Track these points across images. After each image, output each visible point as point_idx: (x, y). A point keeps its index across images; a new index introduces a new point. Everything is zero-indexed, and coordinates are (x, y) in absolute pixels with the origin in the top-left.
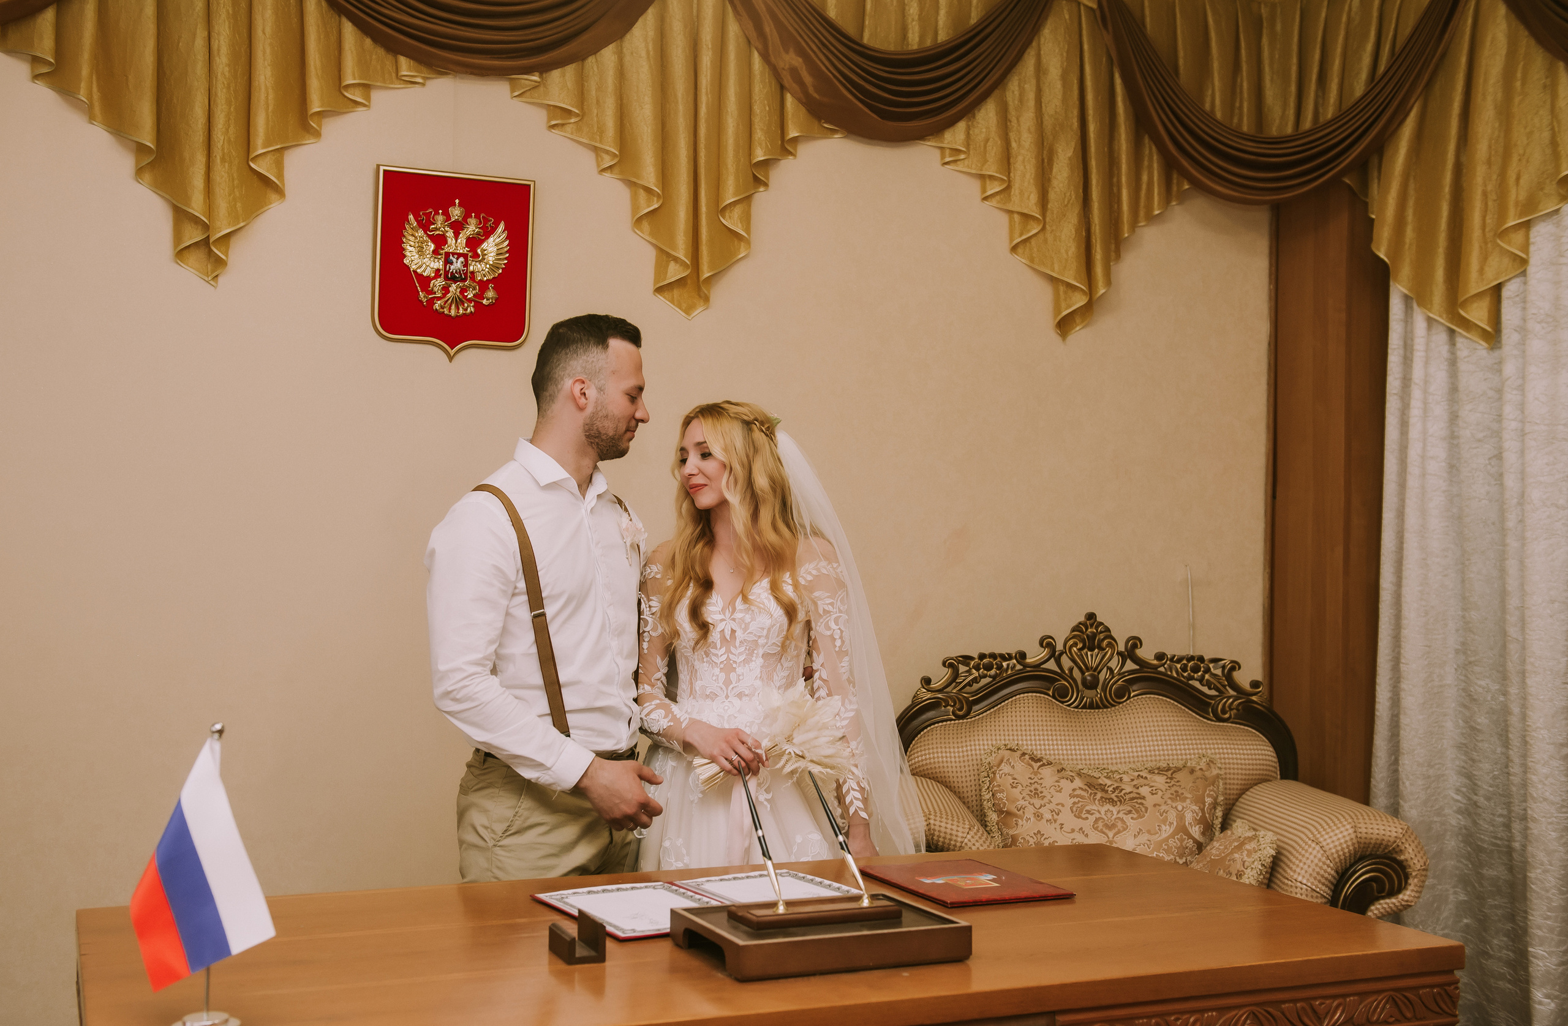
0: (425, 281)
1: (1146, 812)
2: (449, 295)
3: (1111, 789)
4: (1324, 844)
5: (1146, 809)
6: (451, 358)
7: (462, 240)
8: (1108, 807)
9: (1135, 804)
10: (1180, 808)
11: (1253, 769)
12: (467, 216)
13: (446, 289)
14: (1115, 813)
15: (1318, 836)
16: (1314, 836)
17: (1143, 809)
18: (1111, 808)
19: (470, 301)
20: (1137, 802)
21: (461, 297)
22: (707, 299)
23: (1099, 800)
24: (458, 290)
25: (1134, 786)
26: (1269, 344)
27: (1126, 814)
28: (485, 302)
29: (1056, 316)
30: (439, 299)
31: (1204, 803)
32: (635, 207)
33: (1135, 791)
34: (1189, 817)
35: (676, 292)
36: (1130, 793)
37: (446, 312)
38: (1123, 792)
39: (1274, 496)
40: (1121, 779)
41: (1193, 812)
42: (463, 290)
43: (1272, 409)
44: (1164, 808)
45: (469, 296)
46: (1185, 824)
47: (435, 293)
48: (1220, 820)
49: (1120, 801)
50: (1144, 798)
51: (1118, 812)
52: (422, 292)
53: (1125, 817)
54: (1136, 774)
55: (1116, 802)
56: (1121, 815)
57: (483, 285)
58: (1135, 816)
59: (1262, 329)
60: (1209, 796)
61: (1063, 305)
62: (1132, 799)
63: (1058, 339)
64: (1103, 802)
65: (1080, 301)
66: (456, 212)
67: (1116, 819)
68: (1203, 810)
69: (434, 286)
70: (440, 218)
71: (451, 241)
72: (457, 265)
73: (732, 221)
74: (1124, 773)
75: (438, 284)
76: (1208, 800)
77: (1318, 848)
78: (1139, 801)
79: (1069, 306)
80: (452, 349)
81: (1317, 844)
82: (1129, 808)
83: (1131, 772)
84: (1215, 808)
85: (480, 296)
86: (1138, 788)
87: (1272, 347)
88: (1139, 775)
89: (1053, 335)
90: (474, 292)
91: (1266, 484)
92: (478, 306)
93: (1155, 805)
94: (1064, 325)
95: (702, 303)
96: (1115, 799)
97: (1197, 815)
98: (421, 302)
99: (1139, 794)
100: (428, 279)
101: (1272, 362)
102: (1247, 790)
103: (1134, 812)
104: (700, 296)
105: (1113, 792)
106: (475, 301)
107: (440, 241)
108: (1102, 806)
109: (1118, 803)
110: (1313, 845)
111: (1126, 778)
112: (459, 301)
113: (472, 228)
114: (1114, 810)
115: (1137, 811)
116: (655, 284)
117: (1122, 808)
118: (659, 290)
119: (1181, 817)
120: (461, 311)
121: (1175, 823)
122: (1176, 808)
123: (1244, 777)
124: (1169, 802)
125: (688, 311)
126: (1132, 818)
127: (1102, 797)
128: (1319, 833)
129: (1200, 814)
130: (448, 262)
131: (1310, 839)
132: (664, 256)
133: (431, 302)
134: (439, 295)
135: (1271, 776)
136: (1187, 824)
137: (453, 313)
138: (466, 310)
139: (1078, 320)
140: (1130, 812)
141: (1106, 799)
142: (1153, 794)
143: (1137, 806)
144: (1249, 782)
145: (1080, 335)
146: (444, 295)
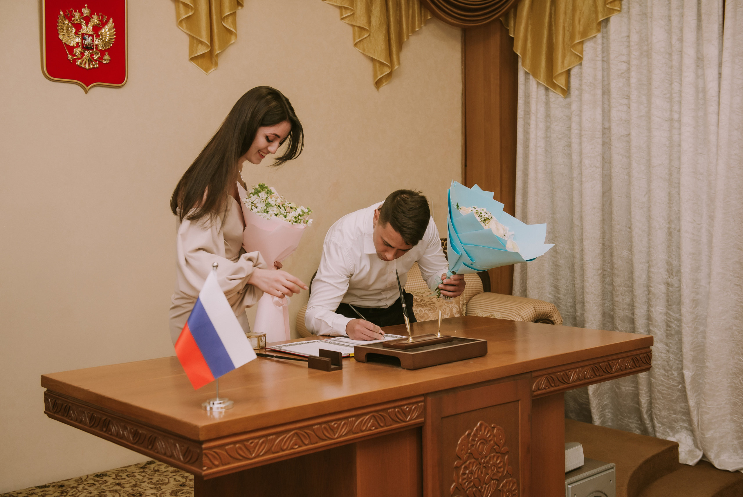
0: (71, 49)
1: (437, 310)
2: (84, 57)
3: (419, 300)
4: (523, 315)
5: (437, 308)
6: (86, 92)
7: (90, 26)
8: (420, 308)
9: (431, 306)
10: (451, 307)
11: (474, 288)
12: (92, 14)
13: (82, 54)
14: (423, 311)
15: (520, 312)
16: (518, 313)
17: (435, 308)
18: (422, 309)
19: (96, 61)
20: (432, 306)
21: (91, 58)
22: (216, 64)
23: (416, 306)
24: (89, 55)
25: (429, 298)
26: (462, 94)
27: (428, 311)
28: (105, 62)
29: (374, 79)
30: (79, 59)
31: (460, 304)
32: (178, 15)
33: (430, 300)
34: (455, 310)
35: (200, 61)
36: (428, 301)
37: (83, 66)
38: (425, 301)
39: (466, 166)
40: (422, 296)
41: (456, 308)
42: (92, 55)
43: (464, 125)
44: (444, 307)
45: (95, 58)
46: (453, 314)
47: (76, 56)
48: (465, 311)
49: (425, 305)
50: (435, 303)
51: (425, 311)
52: (70, 54)
53: (428, 312)
54: (429, 293)
55: (423, 306)
56: (426, 312)
57: (103, 53)
58: (432, 312)
59: (459, 87)
60: (461, 301)
61: (379, 73)
62: (430, 304)
63: (375, 89)
64: (417, 306)
65: (387, 71)
66: (86, 11)
67: (424, 313)
68: (459, 307)
69: (76, 52)
70: (77, 15)
71: (84, 27)
72: (89, 40)
73: (228, 25)
74: (423, 293)
75: (78, 51)
76: (461, 303)
77: (520, 317)
78: (433, 305)
79: (382, 74)
80: (87, 86)
81: (520, 316)
82: (429, 308)
83: (426, 292)
84: (463, 306)
85: (101, 58)
86: (431, 299)
87: (464, 95)
88: (430, 294)
89: (373, 87)
90: (98, 56)
91: (462, 160)
92: (100, 63)
93: (440, 306)
94: (378, 84)
95: (213, 67)
96: (423, 305)
97: (458, 309)
98: (69, 60)
99: (432, 302)
100: (73, 47)
101: (464, 103)
102: (472, 298)
103: (431, 310)
104: (212, 63)
105: (421, 302)
106: (98, 61)
107: (78, 27)
108: (417, 308)
109: (424, 306)
110: (518, 316)
111: (424, 295)
112: (91, 60)
113: (95, 20)
114: (423, 309)
115: (433, 310)
116: (190, 56)
117: (426, 308)
118: (192, 59)
119: (451, 311)
120: (91, 66)
121: (449, 314)
122: (449, 307)
123: (471, 292)
124: (446, 304)
125: (207, 70)
126: (431, 313)
127: (417, 304)
128: (520, 311)
129: (459, 309)
130: (83, 39)
131: (516, 314)
132: (195, 41)
133: (75, 61)
134: (79, 56)
135: (480, 291)
136: (454, 313)
137: (87, 67)
138: (94, 65)
139: (384, 81)
140: (430, 310)
141: (419, 305)
142: (438, 301)
143: (433, 307)
144: (473, 294)
145: (385, 87)
146: (82, 57)
